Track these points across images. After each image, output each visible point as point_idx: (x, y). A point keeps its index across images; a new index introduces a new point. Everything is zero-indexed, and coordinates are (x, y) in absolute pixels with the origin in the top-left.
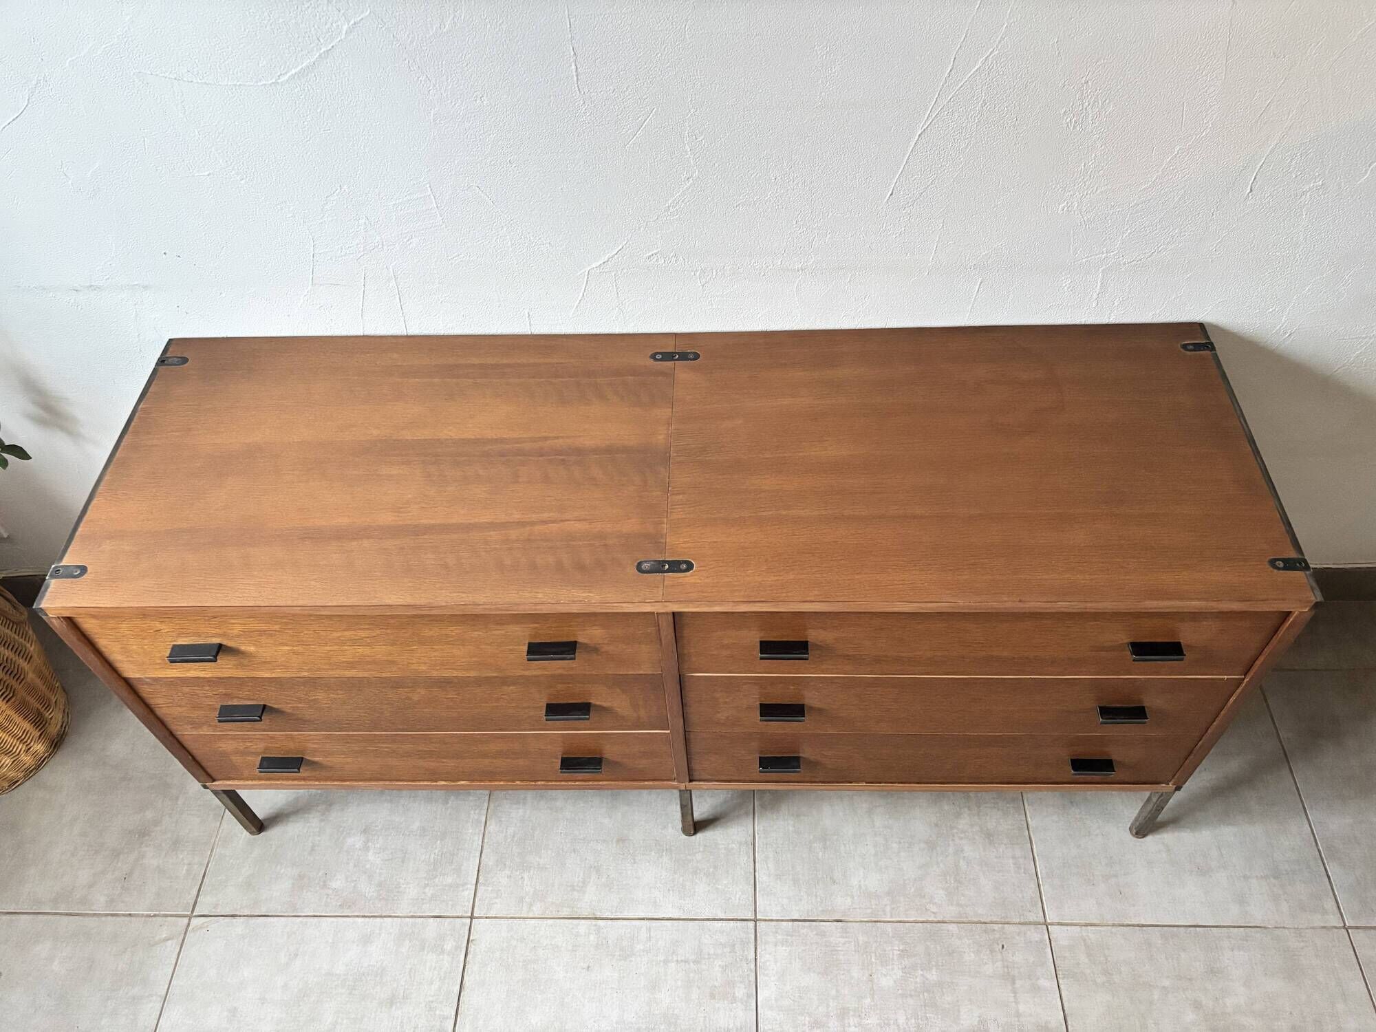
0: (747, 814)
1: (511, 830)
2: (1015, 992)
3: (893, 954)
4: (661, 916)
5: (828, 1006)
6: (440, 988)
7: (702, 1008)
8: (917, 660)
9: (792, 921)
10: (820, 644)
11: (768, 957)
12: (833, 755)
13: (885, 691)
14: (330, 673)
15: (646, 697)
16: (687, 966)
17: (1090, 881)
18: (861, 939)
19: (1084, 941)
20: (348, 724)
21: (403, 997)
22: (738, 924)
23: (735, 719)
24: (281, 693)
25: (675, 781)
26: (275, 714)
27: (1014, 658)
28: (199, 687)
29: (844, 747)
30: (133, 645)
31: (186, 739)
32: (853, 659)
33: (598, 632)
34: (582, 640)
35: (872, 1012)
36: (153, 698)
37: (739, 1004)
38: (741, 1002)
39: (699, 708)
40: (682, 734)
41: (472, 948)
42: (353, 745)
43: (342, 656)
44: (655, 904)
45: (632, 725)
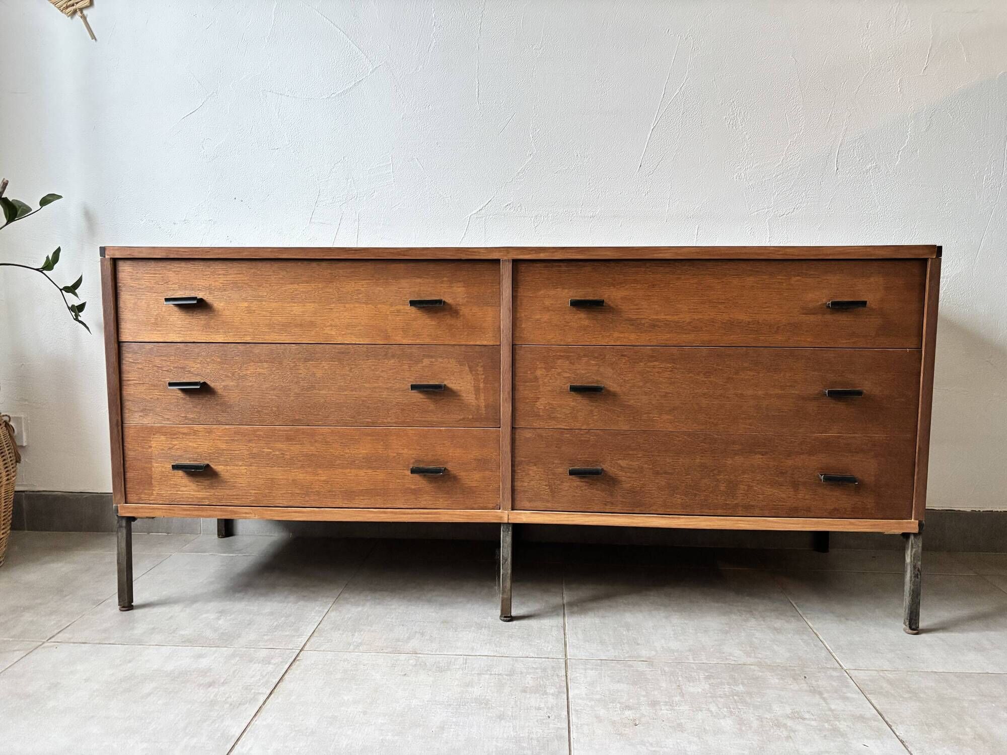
1: (349, 615)
2: (824, 699)
4: (478, 654)
5: (638, 699)
6: (260, 680)
7: (513, 697)
8: (680, 325)
9: (601, 660)
10: (612, 305)
11: (578, 675)
12: (627, 466)
13: (661, 367)
14: (267, 337)
15: (486, 377)
16: (500, 677)
17: (877, 652)
18: (666, 669)
19: (884, 678)
20: (258, 412)
21: (223, 683)
22: (550, 660)
23: (551, 408)
24: (222, 366)
25: (500, 509)
26: (209, 396)
27: (749, 322)
28: (167, 357)
29: (635, 452)
30: (143, 299)
31: (130, 433)
32: (636, 325)
33: (460, 290)
34: (448, 299)
35: (683, 704)
36: (129, 372)
37: (550, 696)
38: (553, 695)
39: (524, 392)
40: (509, 429)
41: (297, 663)
42: (254, 445)
43: (281, 315)
44: (473, 649)
45: (473, 418)
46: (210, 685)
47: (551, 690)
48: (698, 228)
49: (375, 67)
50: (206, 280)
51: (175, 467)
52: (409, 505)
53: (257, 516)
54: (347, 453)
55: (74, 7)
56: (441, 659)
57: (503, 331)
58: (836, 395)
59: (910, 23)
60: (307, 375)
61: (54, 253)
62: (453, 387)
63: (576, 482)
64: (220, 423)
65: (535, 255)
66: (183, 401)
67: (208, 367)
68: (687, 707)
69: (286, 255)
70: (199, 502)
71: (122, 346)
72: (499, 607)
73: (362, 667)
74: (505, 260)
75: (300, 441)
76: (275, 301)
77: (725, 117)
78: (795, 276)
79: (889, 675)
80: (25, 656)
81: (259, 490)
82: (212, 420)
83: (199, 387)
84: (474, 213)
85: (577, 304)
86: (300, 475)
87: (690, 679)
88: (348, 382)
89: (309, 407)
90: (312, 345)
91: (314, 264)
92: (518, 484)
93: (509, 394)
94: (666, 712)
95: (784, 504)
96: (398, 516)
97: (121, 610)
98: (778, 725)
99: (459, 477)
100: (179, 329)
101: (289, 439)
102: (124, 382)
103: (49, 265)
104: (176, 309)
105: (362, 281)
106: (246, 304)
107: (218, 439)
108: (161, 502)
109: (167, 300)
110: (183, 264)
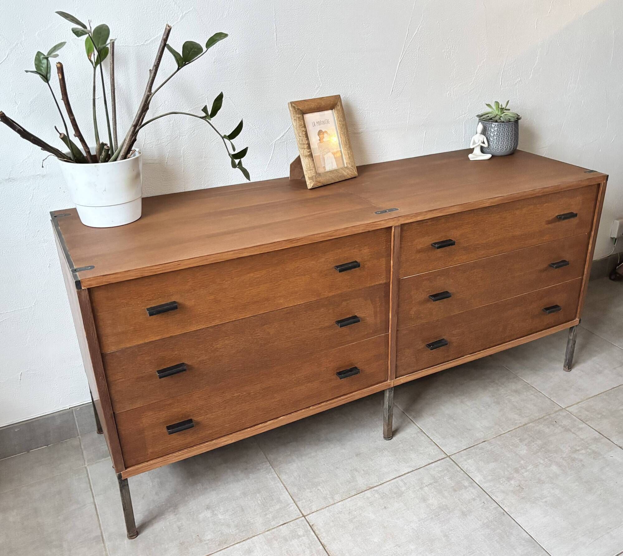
0: (409, 422)
2: (574, 433)
3: (517, 442)
4: (403, 473)
5: (508, 471)
7: (454, 497)
8: (489, 245)
9: (464, 450)
10: (455, 241)
11: (466, 466)
12: (457, 333)
13: (477, 272)
14: (232, 317)
15: (381, 304)
16: (433, 485)
17: (566, 390)
18: (499, 443)
19: (582, 408)
22: (442, 461)
23: (418, 312)
24: (197, 347)
25: (388, 380)
26: (188, 372)
27: (522, 235)
28: (148, 353)
29: (461, 324)
30: (121, 314)
31: (122, 419)
32: (466, 250)
33: (365, 251)
34: (358, 260)
35: (528, 464)
37: (470, 488)
39: (403, 307)
41: (315, 528)
42: (227, 394)
43: (242, 299)
44: (396, 470)
45: (373, 331)
47: (466, 483)
50: (176, 286)
51: (168, 428)
54: (293, 378)
56: (390, 486)
60: (264, 335)
62: (360, 316)
63: (430, 350)
64: (199, 388)
65: (414, 219)
67: (185, 351)
68: (531, 466)
70: (187, 446)
71: (106, 358)
73: (355, 513)
74: (395, 226)
75: (260, 381)
78: (545, 203)
79: (583, 405)
81: (232, 423)
86: (261, 403)
87: (515, 446)
92: (399, 362)
93: (396, 311)
94: (526, 473)
96: (329, 406)
98: (573, 460)
100: (157, 330)
101: (253, 382)
105: (300, 260)
107: (197, 400)
108: (155, 457)
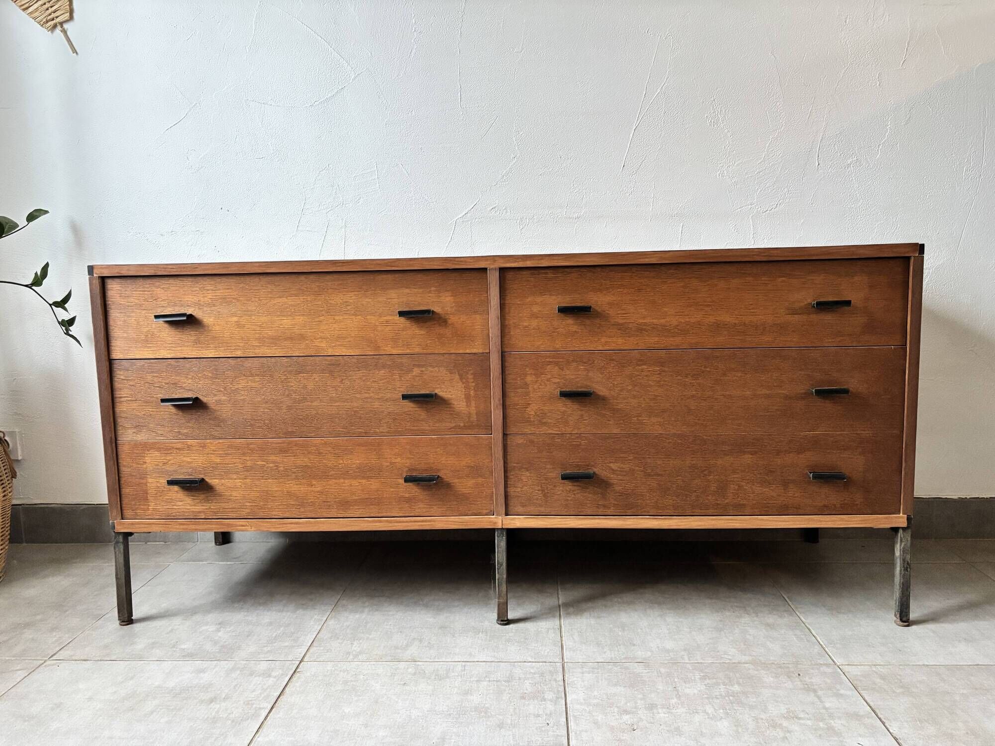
1: (348, 623)
3: (695, 678)
4: (477, 660)
6: (261, 694)
7: (512, 704)
8: (668, 329)
9: (597, 662)
10: (599, 310)
11: (575, 679)
12: (619, 469)
13: (649, 371)
14: (257, 351)
15: (476, 384)
16: (499, 683)
17: (869, 646)
18: (663, 670)
19: (876, 672)
20: (251, 425)
21: (224, 698)
22: (547, 664)
23: (541, 413)
24: (214, 381)
25: (494, 515)
26: (201, 411)
27: (735, 324)
28: (159, 373)
29: (626, 456)
30: (133, 317)
31: (124, 450)
32: (623, 329)
33: (448, 299)
34: (437, 309)
35: (680, 706)
36: (121, 389)
37: (549, 702)
38: (551, 701)
39: (514, 398)
40: (501, 435)
41: (297, 675)
42: (248, 458)
43: (271, 329)
44: (470, 654)
45: (464, 426)
46: (212, 701)
47: (549, 695)
48: (683, 226)
49: (357, 74)
50: (195, 296)
51: (171, 483)
52: (404, 513)
53: (253, 528)
54: (339, 464)
55: (54, 21)
56: (440, 667)
57: (492, 339)
58: (822, 394)
59: (887, 17)
60: (298, 388)
61: (43, 269)
62: (443, 396)
63: (569, 485)
64: (214, 438)
65: (521, 263)
66: (176, 417)
67: (201, 382)
68: (684, 710)
69: (274, 269)
70: (195, 516)
71: (114, 364)
72: (496, 611)
73: (362, 677)
74: (492, 269)
75: (293, 453)
76: (265, 315)
77: (706, 115)
78: (780, 277)
79: (881, 670)
80: (28, 675)
81: (255, 503)
82: (205, 434)
83: (191, 403)
84: (460, 216)
85: (565, 311)
86: (293, 486)
87: (686, 681)
88: (340, 393)
89: (301, 419)
90: (303, 358)
91: (302, 278)
92: (511, 490)
93: (499, 401)
94: (664, 715)
95: (775, 502)
96: (393, 524)
97: (121, 625)
98: (774, 726)
99: (452, 484)
100: (170, 346)
101: (283, 451)
102: (117, 399)
103: (38, 281)
104: (166, 325)
105: (350, 293)
106: (235, 319)
107: (212, 454)
108: (157, 517)
109: (156, 317)
110: (171, 281)
